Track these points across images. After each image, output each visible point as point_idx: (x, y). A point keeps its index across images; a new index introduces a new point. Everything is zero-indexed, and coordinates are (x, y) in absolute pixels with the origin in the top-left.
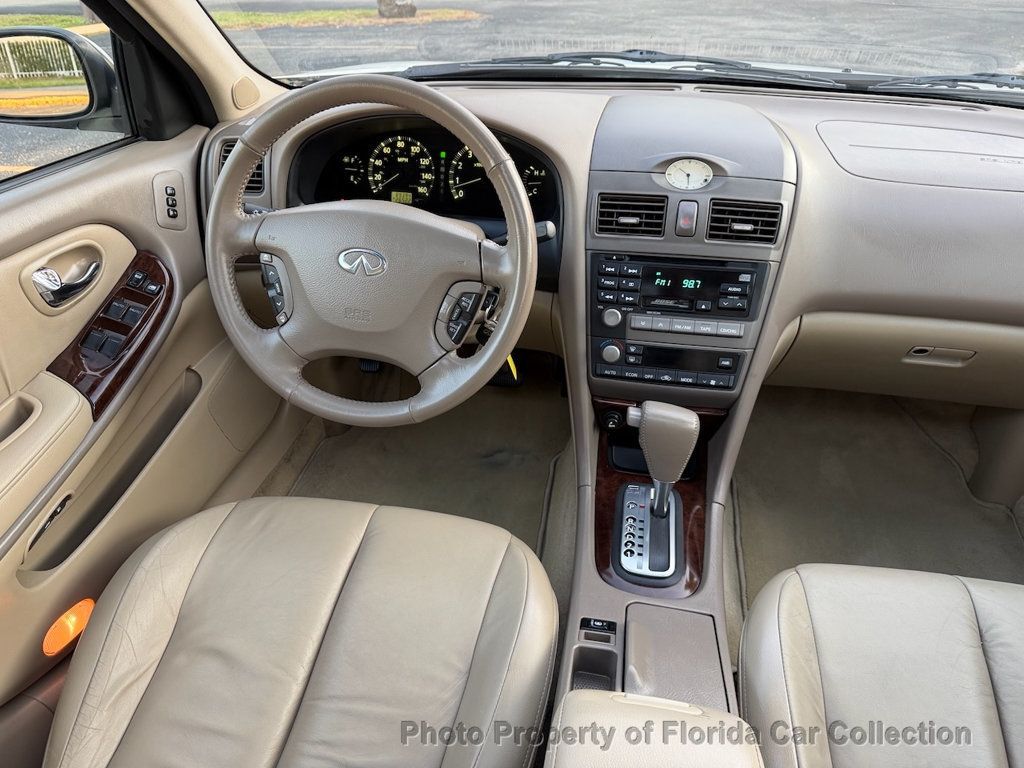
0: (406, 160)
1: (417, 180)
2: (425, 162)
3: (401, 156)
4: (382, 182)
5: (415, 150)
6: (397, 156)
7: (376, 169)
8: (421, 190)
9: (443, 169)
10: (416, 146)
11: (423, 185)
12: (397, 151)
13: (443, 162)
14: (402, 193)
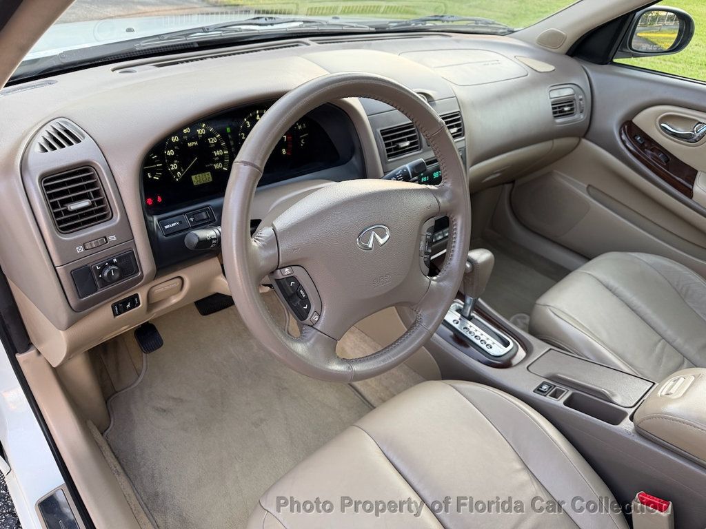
0: (196, 143)
1: (211, 159)
2: (212, 141)
3: (191, 141)
4: (179, 170)
5: (201, 132)
6: (186, 142)
7: (171, 159)
8: (217, 166)
9: (232, 143)
10: (201, 128)
11: (217, 162)
12: (185, 137)
13: (230, 136)
14: (201, 175)
